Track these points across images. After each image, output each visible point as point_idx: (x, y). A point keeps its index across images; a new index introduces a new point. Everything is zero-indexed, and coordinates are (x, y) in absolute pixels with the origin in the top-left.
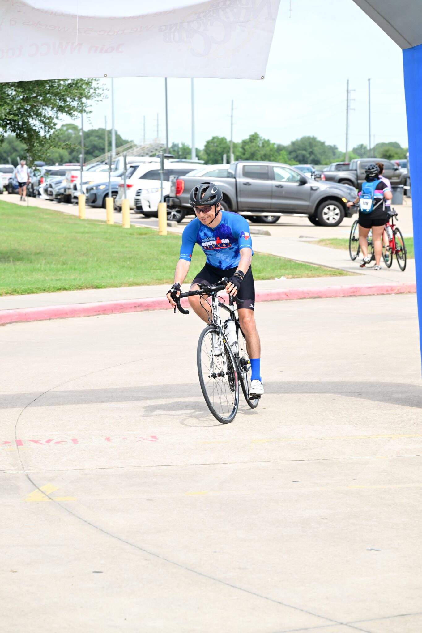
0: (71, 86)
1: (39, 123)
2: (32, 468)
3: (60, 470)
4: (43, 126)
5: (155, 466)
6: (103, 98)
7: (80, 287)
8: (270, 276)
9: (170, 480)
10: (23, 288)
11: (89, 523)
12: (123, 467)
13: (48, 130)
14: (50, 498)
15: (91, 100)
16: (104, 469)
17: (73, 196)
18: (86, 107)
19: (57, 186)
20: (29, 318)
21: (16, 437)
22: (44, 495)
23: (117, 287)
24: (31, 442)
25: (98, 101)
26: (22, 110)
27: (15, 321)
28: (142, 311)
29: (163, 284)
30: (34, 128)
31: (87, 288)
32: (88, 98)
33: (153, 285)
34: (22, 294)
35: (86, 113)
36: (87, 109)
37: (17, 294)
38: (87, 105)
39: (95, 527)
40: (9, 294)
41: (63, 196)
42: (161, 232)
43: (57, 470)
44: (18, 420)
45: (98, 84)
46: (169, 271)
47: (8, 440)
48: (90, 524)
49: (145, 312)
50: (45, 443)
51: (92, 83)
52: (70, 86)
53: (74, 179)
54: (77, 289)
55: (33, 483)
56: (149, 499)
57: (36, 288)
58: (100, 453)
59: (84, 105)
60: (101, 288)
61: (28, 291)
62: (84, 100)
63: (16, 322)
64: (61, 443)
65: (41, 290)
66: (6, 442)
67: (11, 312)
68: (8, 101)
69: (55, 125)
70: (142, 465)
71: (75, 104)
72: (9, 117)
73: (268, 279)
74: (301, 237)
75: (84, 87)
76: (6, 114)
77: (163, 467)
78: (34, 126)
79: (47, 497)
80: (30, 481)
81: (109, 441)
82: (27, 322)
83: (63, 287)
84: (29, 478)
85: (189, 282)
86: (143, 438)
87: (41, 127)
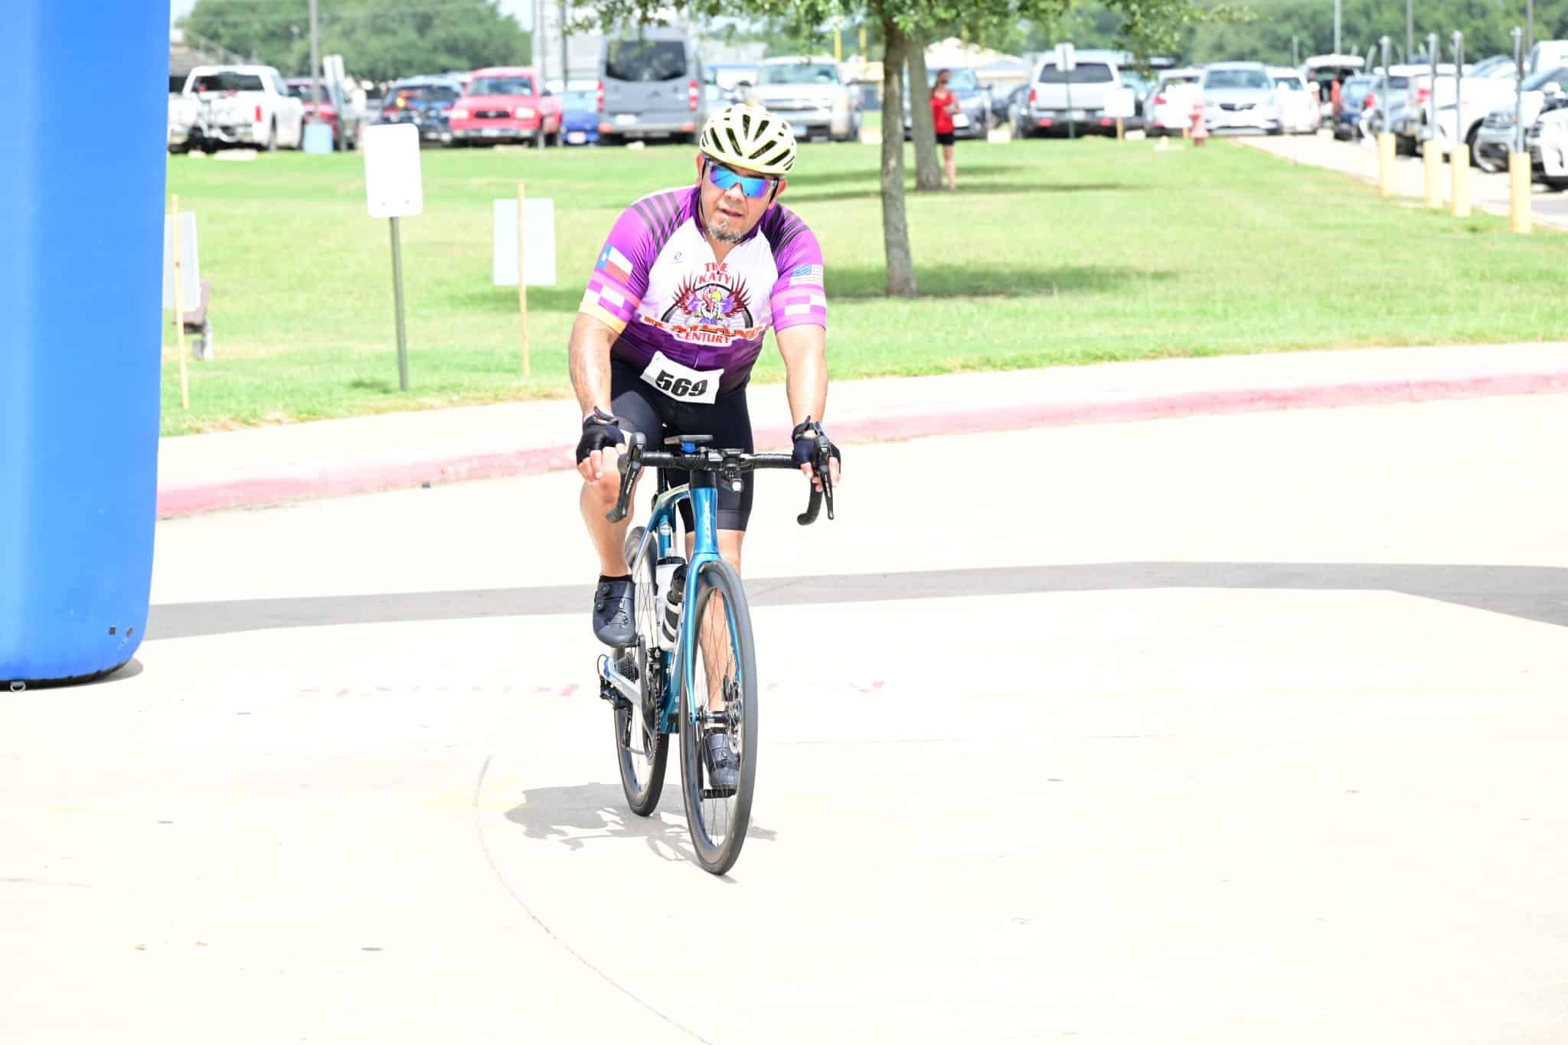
7: (1154, 354)
10: (1010, 355)
17: (1419, 139)
23: (1247, 352)
28: (1268, 409)
29: (1369, 346)
31: (1170, 355)
34: (1002, 370)
37: (991, 369)
40: (968, 370)
42: (1520, 222)
54: (1146, 357)
57: (1043, 357)
60: (1206, 354)
61: (1020, 363)
63: (938, 433)
65: (1051, 360)
83: (1110, 352)
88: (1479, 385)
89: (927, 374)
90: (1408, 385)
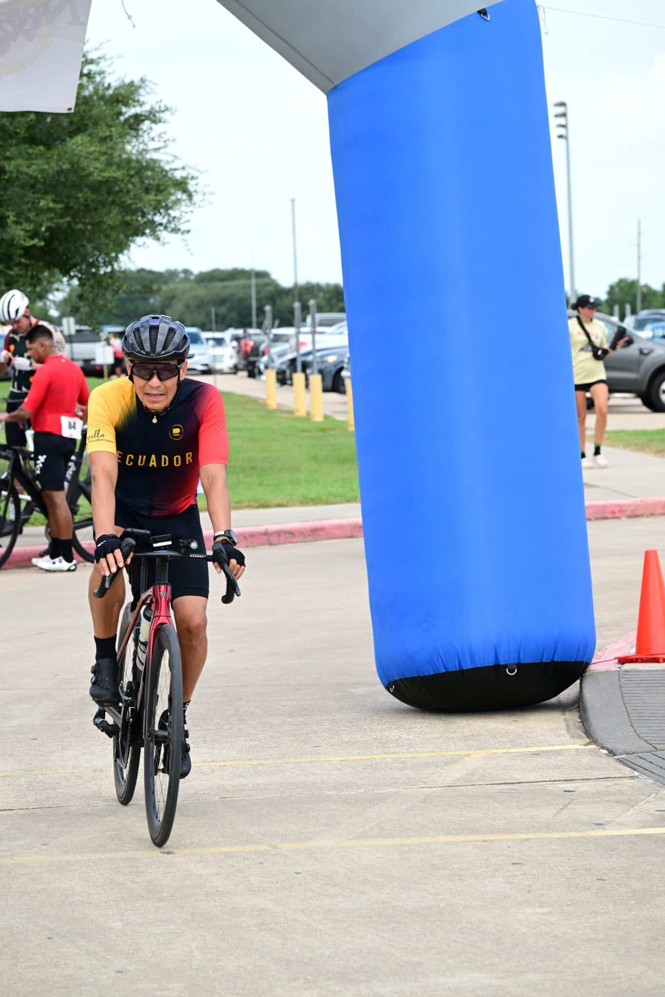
35: (180, 233)
36: (183, 227)
38: (180, 220)
51: (186, 183)
59: (175, 220)
68: (32, 215)
72: (29, 242)
75: (170, 190)
88: (315, 534)
90: (266, 533)
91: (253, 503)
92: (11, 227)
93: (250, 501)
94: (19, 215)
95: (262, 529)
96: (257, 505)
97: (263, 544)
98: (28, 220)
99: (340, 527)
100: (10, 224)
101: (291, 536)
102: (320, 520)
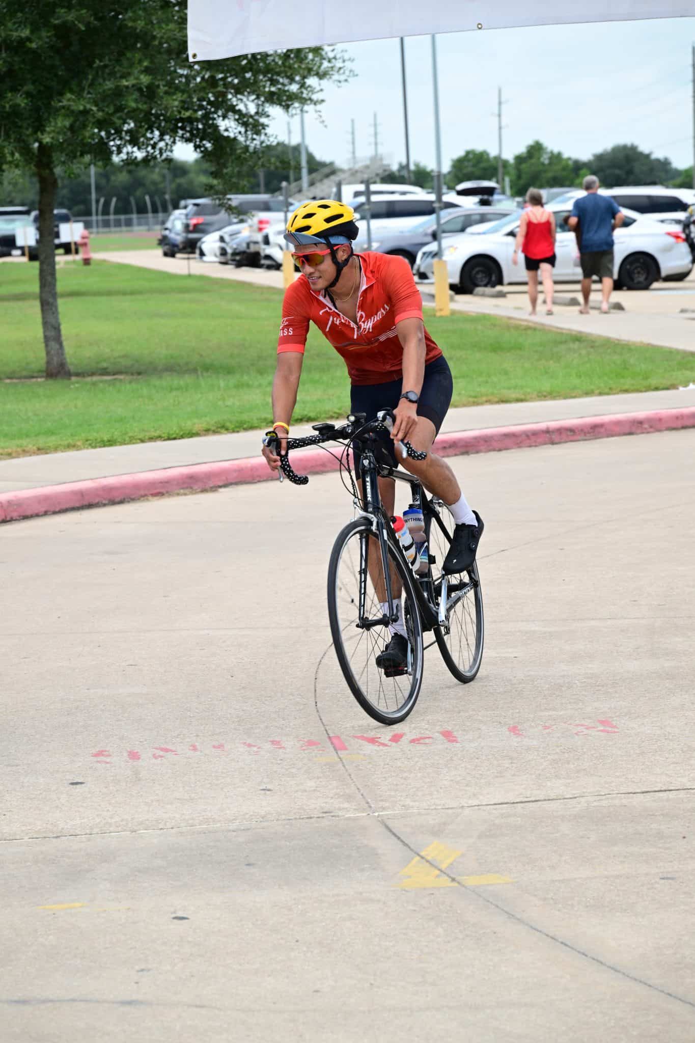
0: (289, 56)
1: (235, 125)
2: (387, 804)
3: (447, 807)
4: (243, 130)
5: (640, 793)
6: (348, 76)
8: (669, 383)
9: (688, 827)
11: (562, 943)
12: (575, 798)
13: (252, 134)
14: (453, 880)
15: (328, 80)
16: (540, 803)
17: (262, 254)
18: (312, 94)
19: (233, 240)
20: (257, 476)
21: (326, 731)
22: (437, 872)
24: (365, 743)
25: (340, 82)
26: (205, 103)
27: (233, 481)
28: (456, 455)
30: (226, 134)
32: (321, 76)
33: (464, 405)
34: (234, 432)
35: (313, 102)
36: (315, 97)
37: (226, 432)
38: (315, 88)
39: (579, 952)
40: (211, 432)
41: (245, 255)
42: (441, 310)
43: (440, 807)
44: (315, 690)
45: (335, 52)
46: (480, 379)
47: (313, 738)
48: (566, 945)
49: (461, 457)
50: (389, 743)
51: (323, 49)
52: (286, 56)
53: (263, 226)
55: (402, 841)
56: (665, 876)
58: (512, 763)
59: (309, 89)
61: (245, 426)
62: (312, 81)
63: (236, 484)
64: (422, 741)
65: (267, 423)
66: (311, 743)
67: (226, 465)
69: (264, 126)
70: (613, 790)
71: (294, 88)
72: (184, 114)
73: (667, 389)
74: (683, 311)
75: (310, 56)
76: (179, 109)
77: (661, 794)
78: (226, 130)
79: (446, 878)
80: (393, 837)
81: (518, 734)
82: (256, 483)
83: (306, 415)
84: (387, 827)
85: (528, 397)
86: (582, 725)
87: (240, 133)
88: (595, 431)
89: (182, 437)
90: (547, 431)
91: (490, 398)
92: (162, 98)
93: (487, 395)
94: (170, 84)
95: (543, 426)
96: (496, 399)
97: (545, 444)
98: (177, 88)
99: (618, 423)
100: (161, 94)
101: (572, 433)
102: (596, 415)
